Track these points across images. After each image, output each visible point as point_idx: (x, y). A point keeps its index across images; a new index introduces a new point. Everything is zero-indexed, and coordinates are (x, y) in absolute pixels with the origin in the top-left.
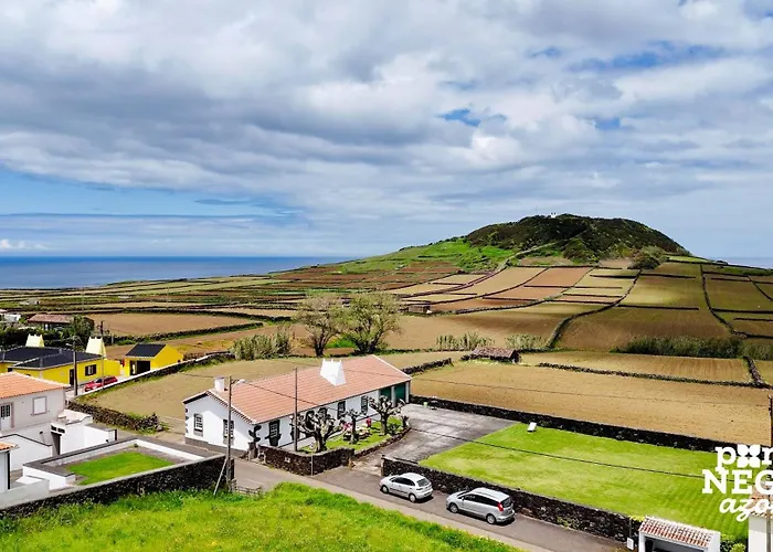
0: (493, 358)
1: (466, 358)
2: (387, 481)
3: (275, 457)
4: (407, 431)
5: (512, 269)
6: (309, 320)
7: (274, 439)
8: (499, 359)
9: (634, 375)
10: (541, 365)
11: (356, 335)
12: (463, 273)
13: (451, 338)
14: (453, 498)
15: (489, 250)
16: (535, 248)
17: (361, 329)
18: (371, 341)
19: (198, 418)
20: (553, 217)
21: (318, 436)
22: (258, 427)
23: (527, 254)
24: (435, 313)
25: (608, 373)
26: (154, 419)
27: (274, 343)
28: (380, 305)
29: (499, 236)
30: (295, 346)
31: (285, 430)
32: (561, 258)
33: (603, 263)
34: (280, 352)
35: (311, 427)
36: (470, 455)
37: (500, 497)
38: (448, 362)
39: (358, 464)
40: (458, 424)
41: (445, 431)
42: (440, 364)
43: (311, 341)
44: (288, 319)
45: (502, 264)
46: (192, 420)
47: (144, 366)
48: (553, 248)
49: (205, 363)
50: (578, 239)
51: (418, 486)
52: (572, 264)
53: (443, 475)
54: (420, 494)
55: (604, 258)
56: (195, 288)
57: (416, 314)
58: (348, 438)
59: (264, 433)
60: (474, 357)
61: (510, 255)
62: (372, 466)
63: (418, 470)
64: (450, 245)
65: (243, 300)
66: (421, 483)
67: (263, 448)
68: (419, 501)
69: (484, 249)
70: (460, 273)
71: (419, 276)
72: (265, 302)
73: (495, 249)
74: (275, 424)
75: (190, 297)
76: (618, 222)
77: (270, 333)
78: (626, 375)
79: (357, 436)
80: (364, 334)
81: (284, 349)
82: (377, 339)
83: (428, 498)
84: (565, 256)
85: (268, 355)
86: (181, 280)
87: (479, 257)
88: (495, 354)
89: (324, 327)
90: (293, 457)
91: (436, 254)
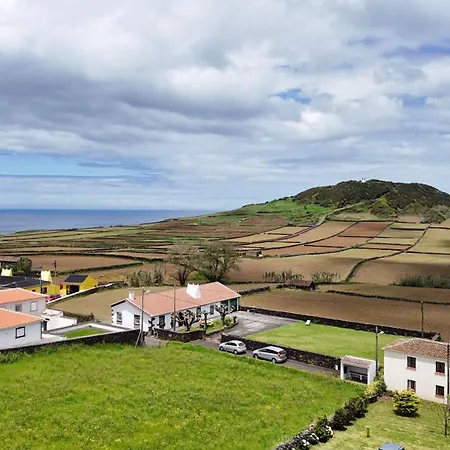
0: (298, 287)
1: (280, 287)
2: (223, 344)
3: (163, 334)
4: (235, 324)
5: (329, 223)
6: (176, 261)
7: (162, 325)
8: (302, 287)
9: (389, 298)
10: (329, 291)
11: (208, 272)
12: (292, 225)
13: (273, 273)
14: (256, 352)
15: (312, 208)
16: (349, 206)
17: (211, 267)
18: (217, 275)
19: (119, 315)
20: (363, 181)
21: (186, 324)
22: (153, 319)
23: (342, 211)
24: (265, 257)
25: (372, 297)
26: (92, 317)
27: (152, 276)
28: (224, 251)
29: (320, 196)
30: (166, 278)
31: (168, 321)
32: (369, 214)
33: (401, 218)
34: (156, 282)
35: (182, 318)
36: (270, 335)
37: (278, 350)
38: (268, 289)
39: (208, 339)
40: (267, 321)
41: (258, 324)
42: (262, 290)
43: (177, 276)
44: (160, 260)
45: (323, 219)
46: (116, 315)
47: (75, 289)
48: (362, 206)
49: (110, 288)
50: (383, 200)
51: (239, 347)
52: (376, 219)
53: (252, 342)
54: (239, 350)
55: (402, 214)
56: (86, 236)
57: (252, 257)
58: (202, 327)
59: (157, 322)
60: (285, 286)
61: (329, 211)
62: (216, 340)
63: (239, 340)
64: (282, 203)
65: (123, 246)
66: (240, 345)
67: (156, 330)
68: (238, 353)
69: (308, 206)
70: (289, 225)
71: (257, 227)
72: (140, 247)
73: (316, 207)
74: (162, 317)
75: (82, 243)
76: (414, 186)
77: (150, 270)
78: (384, 298)
79: (207, 326)
80: (213, 270)
81: (159, 281)
82: (222, 274)
83: (243, 353)
84: (372, 212)
85: (148, 283)
86: (73, 230)
87: (304, 213)
88: (299, 284)
89: (185, 266)
90: (173, 333)
91: (271, 210)
